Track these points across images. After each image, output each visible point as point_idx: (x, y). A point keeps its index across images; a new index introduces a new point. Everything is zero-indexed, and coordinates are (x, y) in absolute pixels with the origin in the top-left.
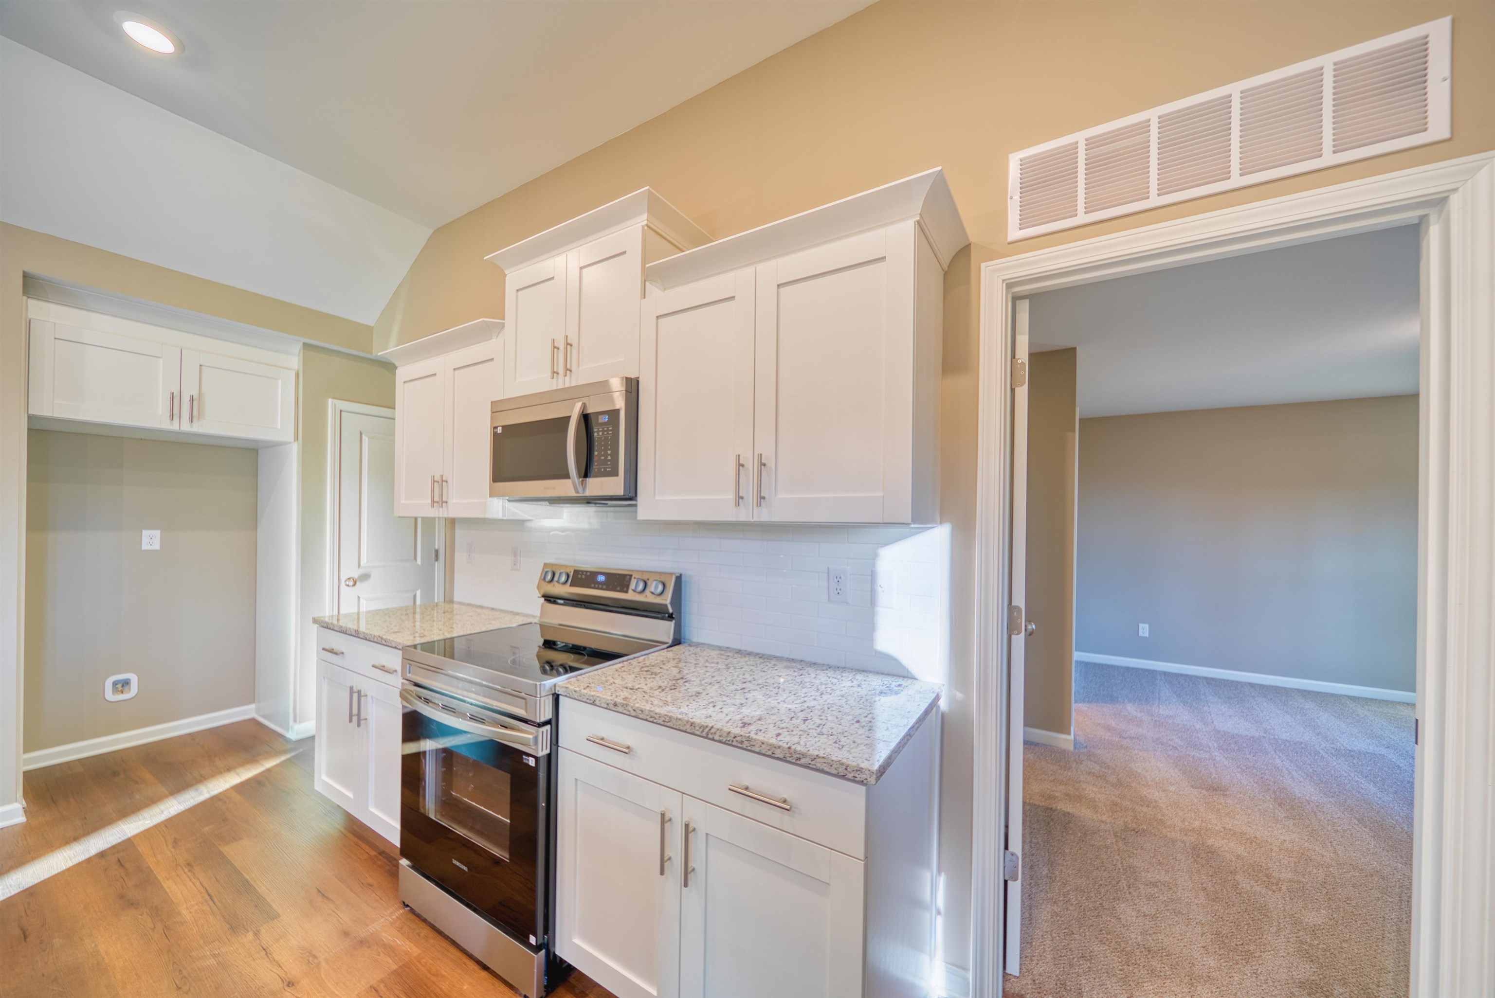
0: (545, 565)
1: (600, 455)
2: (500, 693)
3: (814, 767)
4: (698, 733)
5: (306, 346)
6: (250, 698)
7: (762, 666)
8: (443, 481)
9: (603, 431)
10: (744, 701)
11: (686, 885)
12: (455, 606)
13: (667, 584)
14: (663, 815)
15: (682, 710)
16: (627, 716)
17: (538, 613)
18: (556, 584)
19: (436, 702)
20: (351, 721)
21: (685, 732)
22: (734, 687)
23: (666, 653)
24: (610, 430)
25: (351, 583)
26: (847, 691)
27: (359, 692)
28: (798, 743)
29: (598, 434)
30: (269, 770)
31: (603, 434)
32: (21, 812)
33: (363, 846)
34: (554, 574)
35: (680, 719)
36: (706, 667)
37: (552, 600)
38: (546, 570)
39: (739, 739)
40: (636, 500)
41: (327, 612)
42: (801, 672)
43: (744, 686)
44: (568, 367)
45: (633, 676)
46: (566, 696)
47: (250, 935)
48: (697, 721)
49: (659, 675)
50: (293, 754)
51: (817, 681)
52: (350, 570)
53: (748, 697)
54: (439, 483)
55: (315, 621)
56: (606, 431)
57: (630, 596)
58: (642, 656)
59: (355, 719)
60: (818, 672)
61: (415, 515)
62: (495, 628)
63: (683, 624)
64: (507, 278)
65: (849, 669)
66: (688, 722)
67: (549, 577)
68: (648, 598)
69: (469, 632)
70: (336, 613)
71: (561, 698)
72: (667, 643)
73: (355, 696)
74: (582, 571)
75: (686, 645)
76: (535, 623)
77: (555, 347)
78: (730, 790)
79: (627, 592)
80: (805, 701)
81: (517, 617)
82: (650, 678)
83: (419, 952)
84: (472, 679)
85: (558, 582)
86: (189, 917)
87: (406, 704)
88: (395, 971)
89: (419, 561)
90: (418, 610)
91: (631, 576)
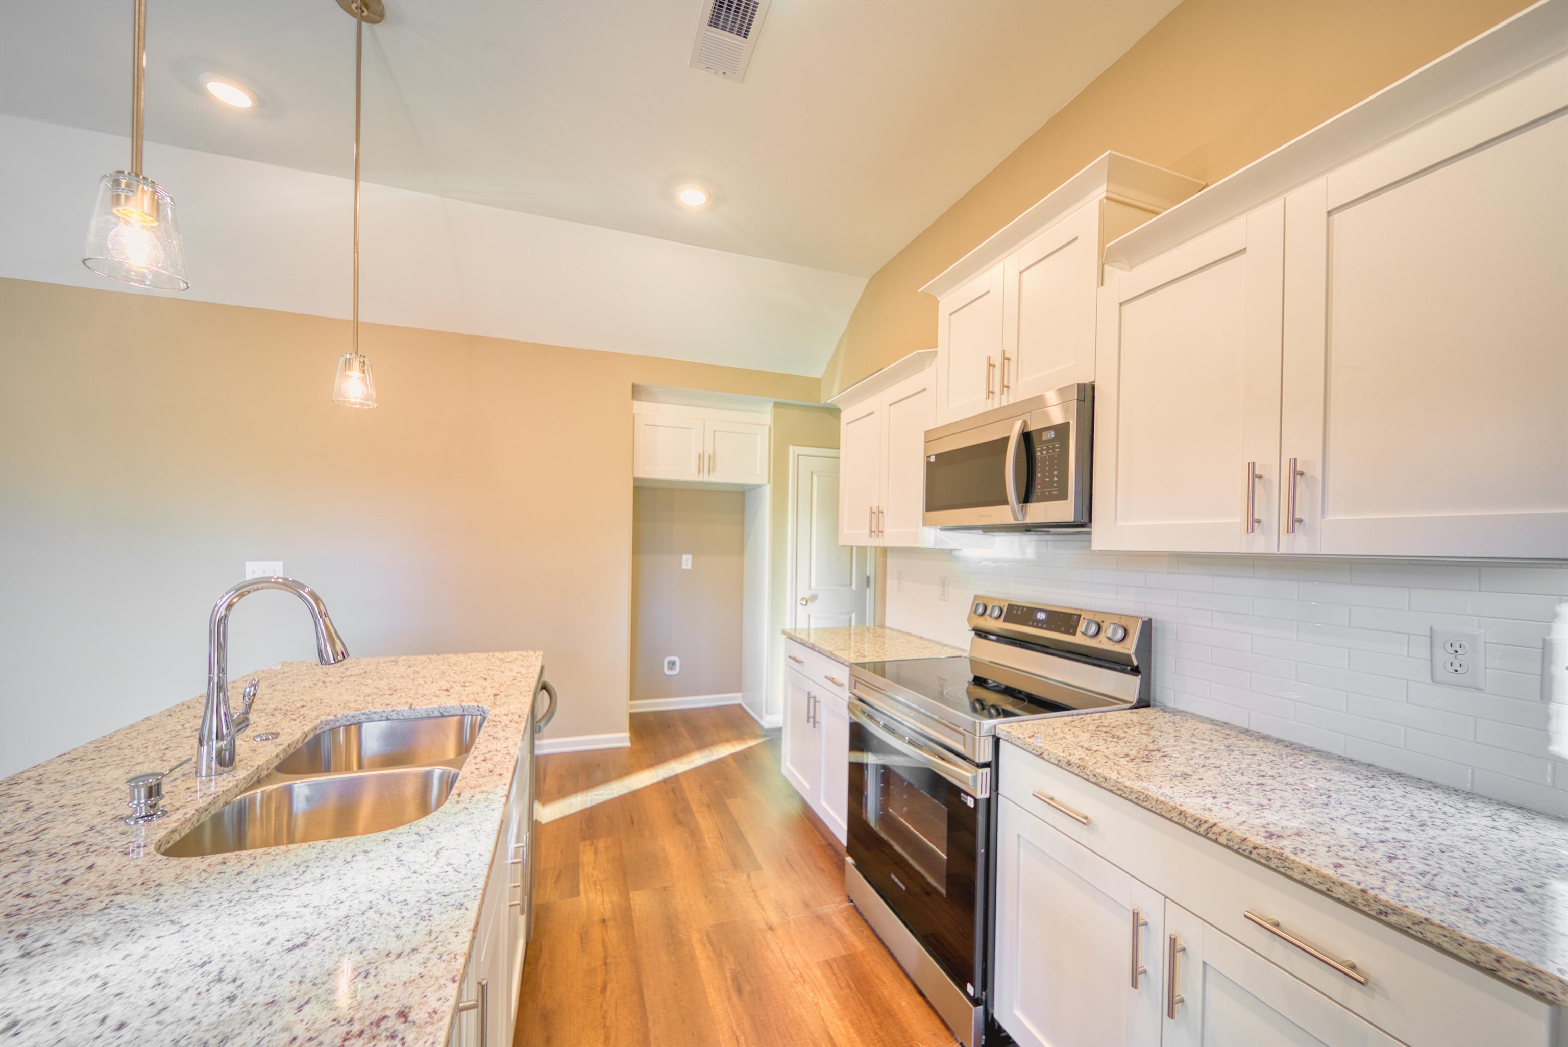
0: (976, 597)
1: (1044, 477)
2: (938, 724)
3: (1420, 935)
4: (1190, 826)
5: (777, 405)
6: (738, 689)
7: (1291, 759)
8: (879, 512)
9: (1048, 449)
10: (1265, 802)
11: (1171, 1015)
12: (887, 631)
13: (1131, 632)
14: (1136, 915)
15: (1163, 790)
16: (1085, 781)
17: (967, 646)
18: (988, 618)
19: (878, 720)
20: (808, 722)
21: (1171, 820)
22: (1245, 779)
23: (1129, 714)
24: (1057, 448)
25: (804, 603)
26: (1483, 833)
27: (814, 698)
28: (1382, 889)
29: (1042, 453)
30: (751, 748)
31: (1048, 452)
32: (628, 739)
33: (817, 833)
34: (985, 608)
35: (1162, 802)
36: (1193, 742)
37: (983, 634)
38: (977, 602)
39: (1263, 852)
40: (1091, 527)
41: (788, 627)
42: (1372, 782)
43: (1262, 780)
44: (1006, 384)
45: (1088, 734)
46: (1007, 741)
47: (744, 877)
48: (1190, 811)
49: (1123, 740)
50: (766, 739)
51: (1410, 803)
52: (804, 593)
53: (1272, 797)
54: (877, 514)
55: (784, 632)
56: (1051, 449)
57: (1078, 639)
58: (1097, 712)
59: (811, 720)
60: (1408, 789)
61: (851, 544)
62: (926, 657)
63: (1152, 682)
64: (940, 305)
65: (1481, 796)
66: (1174, 808)
67: (980, 610)
68: (1102, 643)
69: (902, 658)
70: (794, 627)
71: (1002, 743)
72: (1132, 703)
73: (812, 700)
74: (1018, 607)
75: (1158, 709)
76: (965, 657)
77: (990, 365)
78: (1246, 916)
79: (1074, 634)
80: (1387, 829)
81: (946, 648)
82: (1111, 742)
83: (863, 949)
84: (911, 704)
85: (990, 616)
86: (710, 846)
87: (853, 716)
88: (844, 956)
89: (854, 587)
90: (853, 631)
91: (1080, 616)
